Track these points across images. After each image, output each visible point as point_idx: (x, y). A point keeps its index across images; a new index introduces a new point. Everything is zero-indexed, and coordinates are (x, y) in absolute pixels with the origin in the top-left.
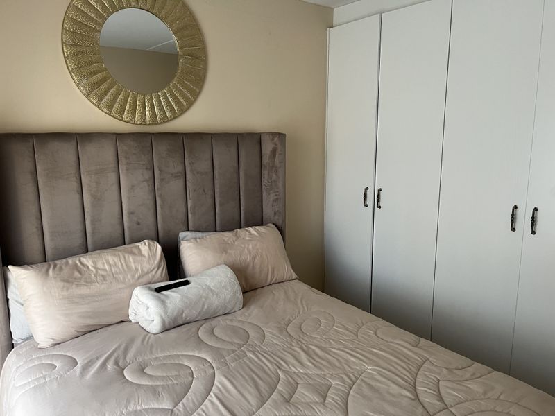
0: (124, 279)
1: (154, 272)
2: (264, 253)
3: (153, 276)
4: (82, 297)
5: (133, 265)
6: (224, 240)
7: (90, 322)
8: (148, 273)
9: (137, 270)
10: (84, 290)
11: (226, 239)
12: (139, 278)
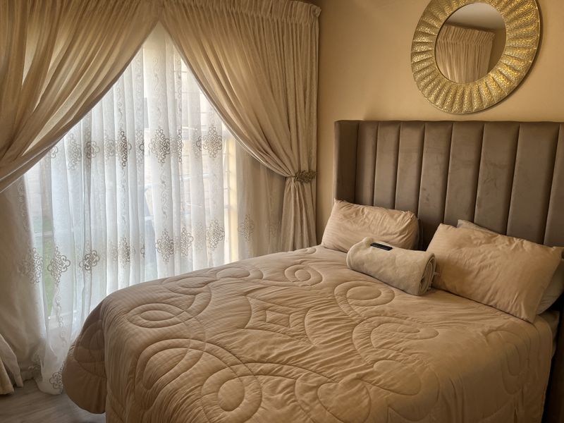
0: (374, 230)
1: (395, 236)
2: (498, 268)
3: (394, 239)
4: (346, 229)
5: (385, 224)
6: (470, 238)
7: (341, 244)
8: (391, 234)
9: (385, 228)
10: (348, 226)
11: (473, 237)
12: (384, 235)
